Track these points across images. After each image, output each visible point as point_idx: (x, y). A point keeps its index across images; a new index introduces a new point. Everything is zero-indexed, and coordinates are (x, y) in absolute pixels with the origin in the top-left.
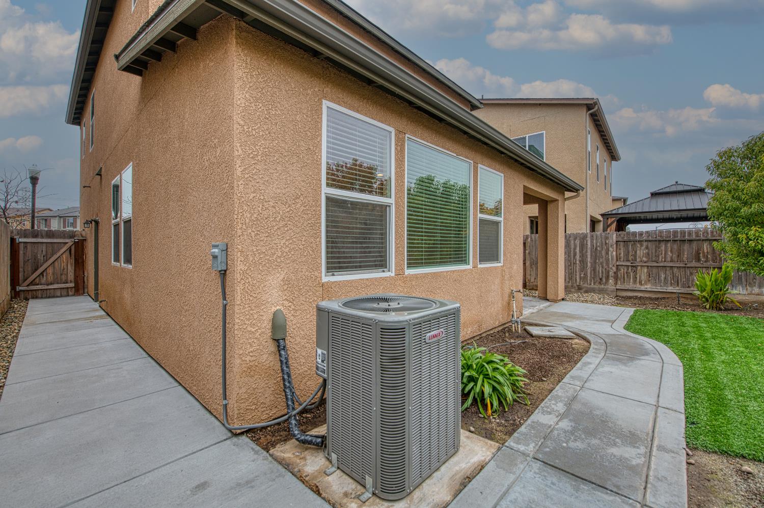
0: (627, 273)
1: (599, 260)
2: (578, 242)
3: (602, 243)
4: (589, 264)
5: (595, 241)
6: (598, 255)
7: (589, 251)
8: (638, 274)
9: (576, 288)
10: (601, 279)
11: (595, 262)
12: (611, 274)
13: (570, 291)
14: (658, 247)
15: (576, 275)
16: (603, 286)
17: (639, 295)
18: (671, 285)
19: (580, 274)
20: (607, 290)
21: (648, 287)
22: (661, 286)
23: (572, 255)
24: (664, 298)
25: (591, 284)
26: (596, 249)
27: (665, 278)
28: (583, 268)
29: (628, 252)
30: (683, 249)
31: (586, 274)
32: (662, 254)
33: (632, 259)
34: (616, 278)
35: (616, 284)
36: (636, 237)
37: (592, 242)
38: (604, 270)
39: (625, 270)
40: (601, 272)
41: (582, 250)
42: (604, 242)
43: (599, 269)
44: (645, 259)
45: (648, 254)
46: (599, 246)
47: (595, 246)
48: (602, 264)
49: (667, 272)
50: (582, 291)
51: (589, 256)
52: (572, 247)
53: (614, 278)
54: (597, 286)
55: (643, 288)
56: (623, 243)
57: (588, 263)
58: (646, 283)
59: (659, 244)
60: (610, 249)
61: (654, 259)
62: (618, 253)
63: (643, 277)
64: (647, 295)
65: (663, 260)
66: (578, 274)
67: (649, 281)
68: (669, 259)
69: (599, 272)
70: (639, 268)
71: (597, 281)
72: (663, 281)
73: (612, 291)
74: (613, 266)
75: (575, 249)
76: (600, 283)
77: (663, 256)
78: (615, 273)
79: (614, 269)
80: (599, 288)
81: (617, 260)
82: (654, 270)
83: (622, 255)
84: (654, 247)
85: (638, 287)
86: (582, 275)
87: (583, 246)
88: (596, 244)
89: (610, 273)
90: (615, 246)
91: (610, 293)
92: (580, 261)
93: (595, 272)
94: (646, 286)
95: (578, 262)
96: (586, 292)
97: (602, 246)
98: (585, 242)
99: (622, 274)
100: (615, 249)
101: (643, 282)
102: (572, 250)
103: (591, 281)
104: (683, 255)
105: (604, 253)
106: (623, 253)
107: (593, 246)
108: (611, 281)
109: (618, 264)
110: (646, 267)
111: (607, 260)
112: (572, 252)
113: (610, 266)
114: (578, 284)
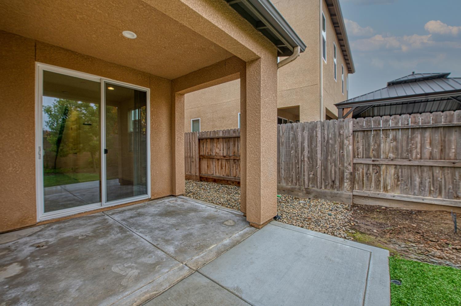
0: (367, 174)
1: (331, 156)
2: (306, 134)
3: (335, 134)
4: (319, 162)
5: (326, 132)
6: (330, 150)
7: (319, 145)
8: (382, 177)
9: (304, 192)
10: (333, 182)
11: (326, 159)
12: (347, 174)
13: (298, 195)
14: (410, 140)
15: (304, 175)
16: (335, 191)
17: (384, 204)
18: (430, 193)
19: (309, 175)
20: (340, 197)
21: (397, 194)
22: (414, 194)
23: (300, 149)
24: (419, 212)
25: (321, 188)
26: (328, 142)
27: (421, 183)
28: (312, 167)
29: (369, 145)
30: (450, 141)
31: (315, 175)
32: (416, 148)
33: (374, 156)
34: (353, 181)
35: (352, 188)
36: (379, 124)
37: (323, 133)
38: (337, 170)
39: (365, 171)
40: (333, 172)
41: (311, 144)
42: (337, 133)
43: (331, 168)
44: (391, 155)
45: (397, 148)
46: (331, 139)
47: (326, 138)
48: (334, 161)
49: (425, 174)
50: (311, 196)
51: (319, 152)
52: (300, 139)
53: (351, 181)
54: (328, 191)
55: (389, 195)
56: (362, 133)
57: (318, 160)
58: (393, 189)
59: (413, 133)
60: (346, 142)
61: (405, 155)
62: (356, 147)
63: (389, 181)
64: (395, 206)
65: (419, 156)
66: (306, 173)
67: (397, 186)
68: (427, 154)
69: (331, 171)
70: (383, 168)
71: (329, 184)
72: (417, 187)
73: (347, 198)
74: (349, 164)
75: (302, 143)
76: (332, 187)
77: (419, 150)
78: (351, 174)
79: (351, 168)
80: (331, 193)
81: (354, 157)
82: (406, 172)
83: (361, 150)
84: (405, 137)
85: (381, 193)
86: (311, 176)
87: (312, 139)
88: (328, 135)
89: (345, 174)
90: (351, 137)
91: (344, 200)
92: (308, 158)
93: (326, 173)
94: (393, 194)
95: (306, 159)
96: (316, 197)
97: (335, 137)
98: (315, 133)
99: (361, 176)
100: (351, 141)
101: (389, 188)
102: (300, 144)
103: (322, 184)
104: (450, 148)
105: (337, 147)
106: (361, 147)
107: (324, 138)
108: (346, 184)
109: (355, 161)
110: (394, 167)
111: (342, 157)
112: (300, 147)
113: (345, 165)
114: (306, 187)
